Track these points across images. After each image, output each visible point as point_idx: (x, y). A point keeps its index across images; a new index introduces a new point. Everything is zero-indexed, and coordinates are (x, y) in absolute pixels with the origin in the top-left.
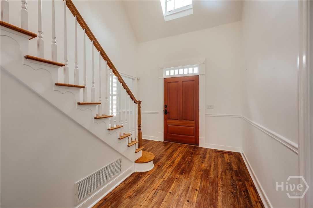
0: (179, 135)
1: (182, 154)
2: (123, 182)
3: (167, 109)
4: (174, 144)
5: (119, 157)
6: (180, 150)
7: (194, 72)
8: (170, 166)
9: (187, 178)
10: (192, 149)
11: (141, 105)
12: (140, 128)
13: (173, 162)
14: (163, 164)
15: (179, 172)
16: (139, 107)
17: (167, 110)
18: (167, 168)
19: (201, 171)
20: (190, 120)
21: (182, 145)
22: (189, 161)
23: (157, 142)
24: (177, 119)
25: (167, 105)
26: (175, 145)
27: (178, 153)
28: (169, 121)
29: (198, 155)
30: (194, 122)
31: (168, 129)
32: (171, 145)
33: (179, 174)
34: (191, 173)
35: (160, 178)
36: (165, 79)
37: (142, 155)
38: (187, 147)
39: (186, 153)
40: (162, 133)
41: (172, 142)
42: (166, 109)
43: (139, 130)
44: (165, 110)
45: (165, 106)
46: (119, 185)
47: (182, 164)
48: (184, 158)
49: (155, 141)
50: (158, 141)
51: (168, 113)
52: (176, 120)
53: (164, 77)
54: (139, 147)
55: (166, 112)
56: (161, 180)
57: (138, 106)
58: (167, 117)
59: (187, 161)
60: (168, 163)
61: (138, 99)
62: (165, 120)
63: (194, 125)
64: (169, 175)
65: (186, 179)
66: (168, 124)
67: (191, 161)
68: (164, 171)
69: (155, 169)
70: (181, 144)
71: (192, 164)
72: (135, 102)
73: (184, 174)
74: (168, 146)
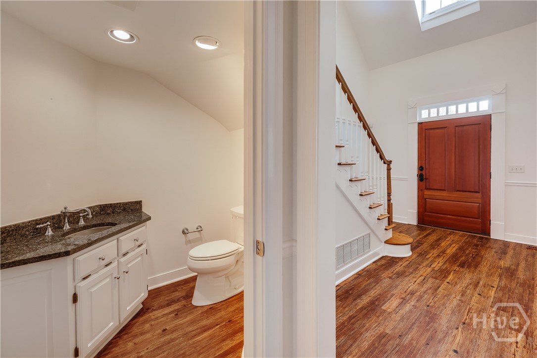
0: (449, 216)
1: (458, 244)
2: (374, 262)
3: (424, 172)
4: (437, 229)
5: (368, 231)
6: (452, 239)
7: (480, 110)
8: (439, 256)
9: (473, 273)
10: (476, 239)
11: (392, 166)
12: (390, 198)
13: (444, 252)
14: (427, 253)
15: (457, 265)
16: (389, 169)
17: (424, 174)
18: (435, 258)
19: (498, 268)
20: (472, 192)
21: (454, 232)
22: (473, 255)
23: (405, 224)
24: (444, 190)
25: (424, 166)
26: (440, 231)
27: (449, 242)
28: (427, 193)
29: (489, 249)
30: (479, 195)
31: (426, 205)
32: (433, 231)
33: (458, 266)
34: (479, 269)
35: (426, 266)
36: (420, 124)
37: (393, 236)
38: (465, 236)
39: (464, 244)
40: (415, 211)
41: (433, 226)
42: (421, 172)
43: (389, 200)
44: (419, 173)
45: (421, 168)
46: (370, 265)
47: (461, 256)
48: (461, 249)
49: (401, 224)
50: (407, 223)
51: (426, 179)
52: (442, 191)
53: (418, 120)
54: (389, 224)
55: (421, 178)
56: (429, 270)
57: (388, 167)
58: (424, 185)
59: (469, 254)
60: (435, 252)
61: (388, 158)
62: (420, 190)
63: (480, 200)
64: (439, 265)
65: (471, 274)
66: (425, 196)
67: (477, 255)
68: (430, 260)
69: (415, 256)
70: (451, 232)
71: (480, 259)
72: (384, 163)
73: (467, 268)
74: (428, 232)
